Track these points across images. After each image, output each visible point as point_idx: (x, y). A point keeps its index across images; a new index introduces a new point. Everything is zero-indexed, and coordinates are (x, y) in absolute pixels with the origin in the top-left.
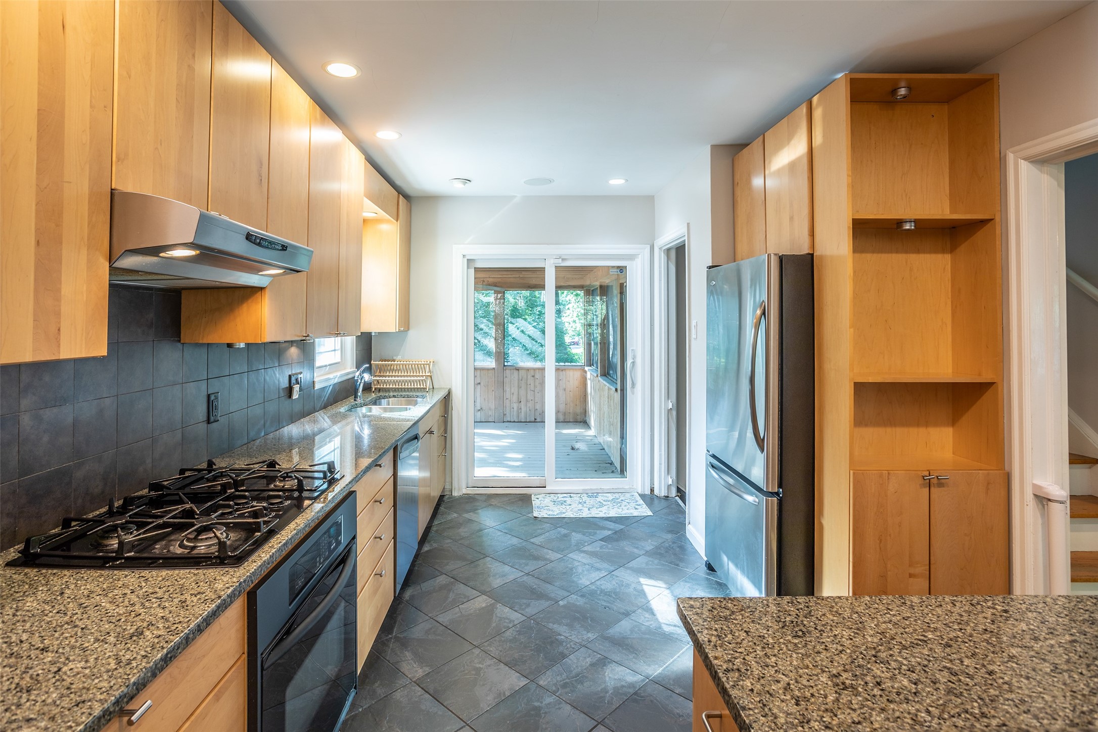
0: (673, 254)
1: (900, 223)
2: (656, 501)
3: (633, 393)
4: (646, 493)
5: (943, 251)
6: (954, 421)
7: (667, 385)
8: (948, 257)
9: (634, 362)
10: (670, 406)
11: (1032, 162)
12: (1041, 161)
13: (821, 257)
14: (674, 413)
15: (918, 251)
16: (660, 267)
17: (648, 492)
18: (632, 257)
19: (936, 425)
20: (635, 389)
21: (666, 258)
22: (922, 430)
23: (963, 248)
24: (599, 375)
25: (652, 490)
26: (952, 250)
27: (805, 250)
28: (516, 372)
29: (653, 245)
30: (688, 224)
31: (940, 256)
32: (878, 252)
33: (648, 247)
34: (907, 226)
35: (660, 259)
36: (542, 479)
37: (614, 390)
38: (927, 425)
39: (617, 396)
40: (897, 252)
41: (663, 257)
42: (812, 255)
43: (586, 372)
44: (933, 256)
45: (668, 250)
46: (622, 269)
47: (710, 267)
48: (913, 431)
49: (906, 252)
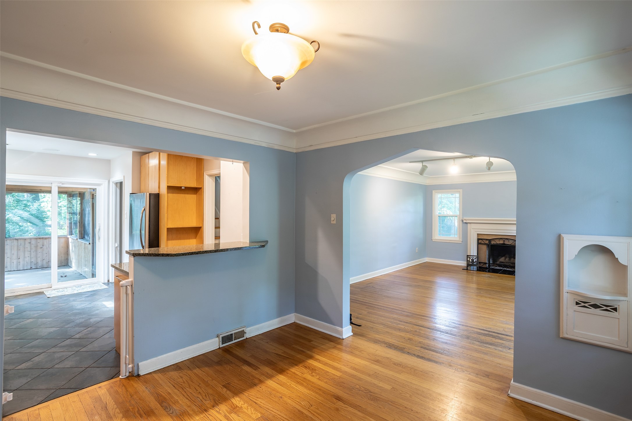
0: (119, 185)
1: (181, 187)
2: (110, 284)
3: (99, 242)
4: (106, 282)
5: (194, 194)
6: (196, 238)
7: (115, 238)
8: (195, 195)
9: (99, 229)
10: (117, 246)
11: (208, 176)
12: (210, 176)
13: (161, 194)
14: (119, 248)
15: (188, 194)
16: (113, 190)
17: (106, 281)
18: (99, 185)
19: (192, 239)
20: (100, 240)
21: (115, 186)
22: (188, 240)
23: (198, 193)
24: (78, 239)
25: (108, 281)
26: (196, 194)
27: (158, 192)
28: (15, 242)
29: (110, 180)
30: (124, 176)
31: (193, 195)
32: (177, 194)
33: (107, 181)
34: (183, 188)
35: (113, 187)
36: (50, 284)
37: (88, 244)
38: (189, 239)
39: (90, 247)
40: (182, 194)
41: (114, 186)
42: (159, 193)
43: (68, 238)
44: (192, 195)
45: (117, 183)
46: (94, 190)
47: (131, 194)
48: (186, 241)
49: (185, 194)
